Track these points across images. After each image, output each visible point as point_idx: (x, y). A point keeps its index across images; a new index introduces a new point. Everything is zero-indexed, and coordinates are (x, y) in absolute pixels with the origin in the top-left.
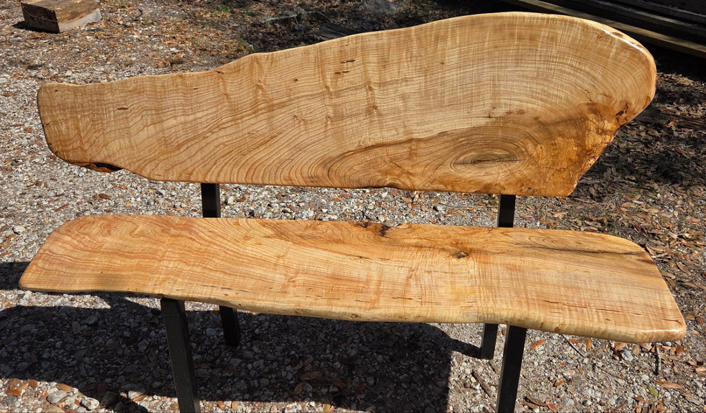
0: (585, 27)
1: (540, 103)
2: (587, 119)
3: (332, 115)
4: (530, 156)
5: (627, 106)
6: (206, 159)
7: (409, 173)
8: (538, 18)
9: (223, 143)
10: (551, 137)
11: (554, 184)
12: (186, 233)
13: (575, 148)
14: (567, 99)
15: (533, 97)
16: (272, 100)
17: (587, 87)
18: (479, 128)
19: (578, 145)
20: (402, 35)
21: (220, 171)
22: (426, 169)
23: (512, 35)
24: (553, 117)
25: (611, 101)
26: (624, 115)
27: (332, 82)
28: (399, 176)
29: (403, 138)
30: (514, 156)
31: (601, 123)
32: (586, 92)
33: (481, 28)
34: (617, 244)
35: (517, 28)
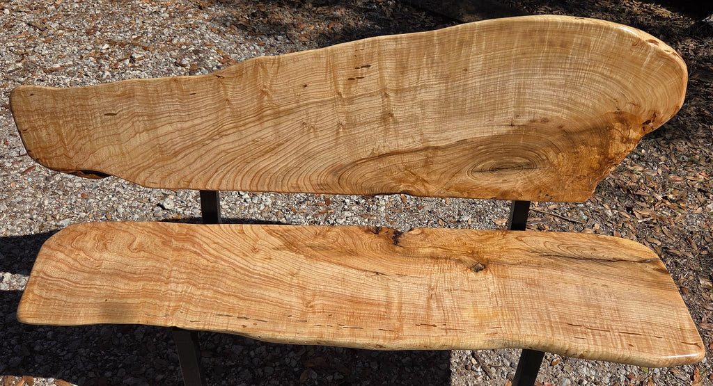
0: (621, 33)
1: (566, 111)
2: (612, 128)
3: (344, 123)
4: (551, 164)
5: (655, 115)
6: (206, 166)
7: (423, 180)
8: (571, 24)
9: (223, 151)
10: (574, 145)
11: (573, 191)
12: (188, 246)
13: (597, 157)
14: (594, 108)
15: (559, 106)
16: (278, 106)
17: (616, 95)
18: (500, 136)
19: (601, 154)
20: (424, 40)
21: (222, 178)
22: (442, 176)
23: (542, 41)
24: (579, 125)
25: (639, 111)
26: (651, 124)
27: (344, 88)
28: (413, 183)
29: (420, 146)
30: (534, 164)
31: (627, 132)
32: (615, 101)
33: (510, 33)
34: (631, 249)
35: (548, 33)
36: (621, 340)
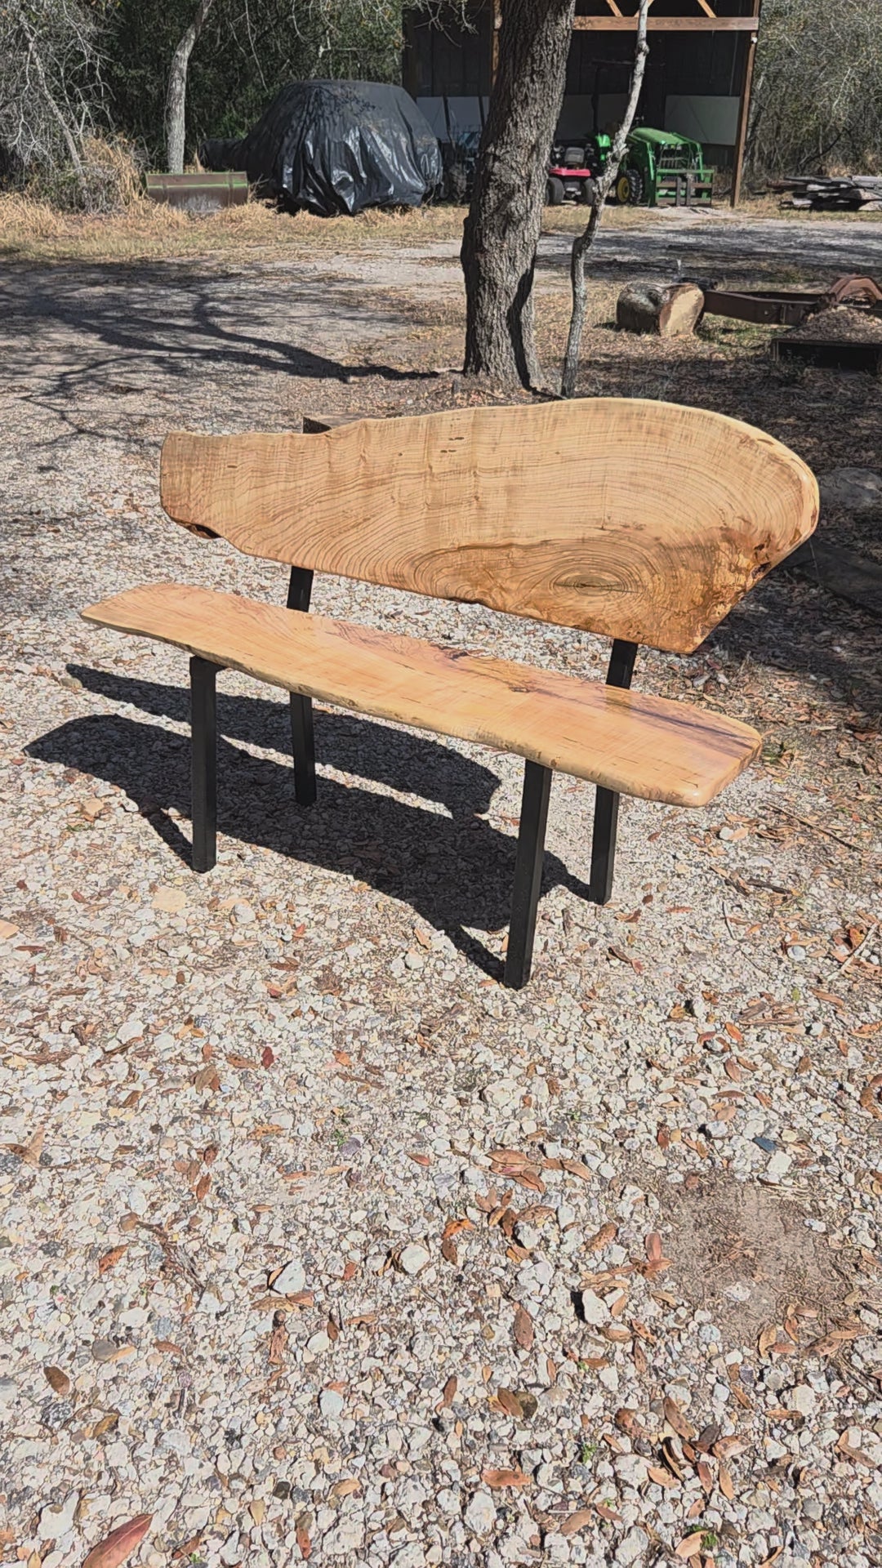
0: (727, 427)
1: (663, 518)
2: (718, 548)
3: (429, 501)
4: (644, 587)
5: (769, 538)
7: (501, 587)
8: (670, 411)
10: (672, 565)
11: (670, 631)
13: (701, 587)
14: (696, 519)
16: (373, 475)
17: (721, 504)
18: (588, 541)
19: (705, 583)
22: (522, 586)
23: (640, 427)
24: (677, 539)
25: (749, 530)
26: (765, 551)
27: (436, 462)
29: (502, 542)
30: (625, 584)
31: (736, 556)
32: (720, 512)
33: (606, 414)
35: (646, 420)
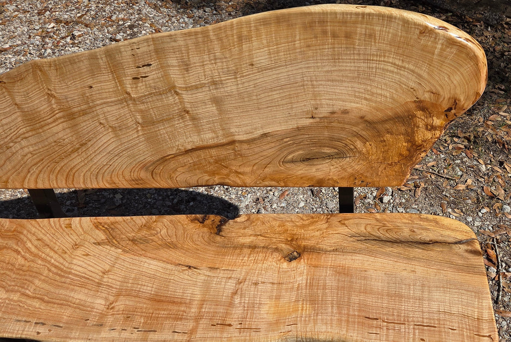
0: (406, 22)
1: (364, 102)
2: (414, 116)
3: (140, 121)
4: (360, 152)
5: (455, 102)
6: (17, 167)
7: (236, 172)
8: (351, 14)
9: (31, 153)
10: (379, 134)
12: (12, 243)
13: (405, 144)
14: (392, 98)
15: (355, 96)
16: (69, 108)
17: (412, 84)
18: (303, 128)
19: (408, 141)
20: (200, 36)
21: (37, 178)
22: (255, 168)
23: (325, 33)
24: (380, 115)
25: (438, 99)
26: (453, 111)
27: (132, 88)
28: (228, 175)
29: (224, 141)
30: (344, 153)
31: (430, 119)
32: (412, 90)
33: (289, 25)
34: (450, 229)
35: (329, 24)
36: (414, 334)
